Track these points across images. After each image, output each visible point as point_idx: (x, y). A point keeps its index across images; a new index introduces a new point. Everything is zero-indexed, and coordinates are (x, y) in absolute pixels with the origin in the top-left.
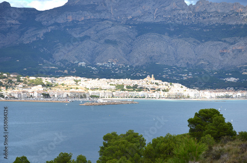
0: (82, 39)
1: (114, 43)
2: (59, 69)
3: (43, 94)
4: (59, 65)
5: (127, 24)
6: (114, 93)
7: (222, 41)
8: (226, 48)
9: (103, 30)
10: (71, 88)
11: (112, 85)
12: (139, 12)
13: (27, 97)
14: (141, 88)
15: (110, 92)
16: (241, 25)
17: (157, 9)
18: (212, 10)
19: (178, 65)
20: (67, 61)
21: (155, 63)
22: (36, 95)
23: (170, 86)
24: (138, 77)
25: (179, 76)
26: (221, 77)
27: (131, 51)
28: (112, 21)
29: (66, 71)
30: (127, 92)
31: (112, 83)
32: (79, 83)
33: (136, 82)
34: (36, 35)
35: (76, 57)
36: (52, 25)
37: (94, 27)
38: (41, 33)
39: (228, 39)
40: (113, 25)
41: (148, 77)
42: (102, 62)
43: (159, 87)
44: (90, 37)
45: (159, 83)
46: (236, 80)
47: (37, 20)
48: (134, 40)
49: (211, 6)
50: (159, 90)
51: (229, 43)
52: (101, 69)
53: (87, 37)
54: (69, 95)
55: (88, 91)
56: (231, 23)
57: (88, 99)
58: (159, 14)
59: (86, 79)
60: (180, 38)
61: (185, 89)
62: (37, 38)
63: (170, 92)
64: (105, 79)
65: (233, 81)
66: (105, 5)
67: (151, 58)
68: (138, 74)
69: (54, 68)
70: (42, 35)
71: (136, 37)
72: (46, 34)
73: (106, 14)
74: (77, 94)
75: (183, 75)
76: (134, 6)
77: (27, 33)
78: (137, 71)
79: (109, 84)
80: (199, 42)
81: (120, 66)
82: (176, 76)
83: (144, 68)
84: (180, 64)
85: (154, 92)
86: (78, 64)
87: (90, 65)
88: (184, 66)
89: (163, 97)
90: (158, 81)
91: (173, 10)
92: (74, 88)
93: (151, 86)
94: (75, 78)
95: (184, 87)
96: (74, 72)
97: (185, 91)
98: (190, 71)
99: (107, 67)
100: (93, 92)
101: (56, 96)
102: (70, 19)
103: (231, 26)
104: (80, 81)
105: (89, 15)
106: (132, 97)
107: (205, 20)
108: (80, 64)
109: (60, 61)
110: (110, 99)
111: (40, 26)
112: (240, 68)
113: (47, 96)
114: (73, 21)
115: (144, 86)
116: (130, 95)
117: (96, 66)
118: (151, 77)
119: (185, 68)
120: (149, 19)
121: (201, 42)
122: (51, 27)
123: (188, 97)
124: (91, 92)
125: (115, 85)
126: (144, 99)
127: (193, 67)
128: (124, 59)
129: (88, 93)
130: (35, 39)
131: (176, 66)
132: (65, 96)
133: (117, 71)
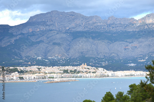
0: (39, 43)
1: (59, 44)
2: (25, 62)
3: (19, 77)
4: (25, 59)
5: (66, 32)
6: (63, 75)
7: (125, 41)
8: (127, 46)
9: (51, 36)
10: (36, 73)
11: (61, 70)
12: (73, 25)
13: (10, 80)
14: (79, 71)
15: (60, 74)
16: (136, 31)
17: (84, 23)
18: (118, 23)
19: (99, 57)
20: (30, 56)
21: (84, 56)
22: (15, 78)
23: (97, 70)
24: (74, 65)
25: (100, 64)
26: (125, 64)
27: (69, 49)
28: (57, 31)
29: (29, 63)
30: (70, 74)
31: (61, 69)
32: (40, 69)
33: (75, 68)
34: (9, 41)
35: (35, 54)
36: (19, 35)
37: (46, 35)
38: (13, 40)
39: (128, 40)
40: (57, 33)
41: (83, 65)
42: (52, 57)
43: (90, 70)
44: (43, 41)
45: (90, 68)
46: (135, 65)
47: (10, 32)
48: (71, 42)
49: (117, 20)
50: (90, 72)
51: (129, 42)
52: (51, 61)
53: (41, 41)
54: (35, 77)
55: (47, 74)
56: (129, 30)
57: (47, 79)
58: (86, 26)
59: (45, 67)
60: (99, 40)
61: (105, 71)
62: (10, 43)
63: (97, 73)
64: (56, 67)
65: (133, 65)
66: (52, 21)
67: (82, 53)
68: (74, 63)
69: (22, 61)
70: (13, 41)
71: (72, 40)
72: (16, 41)
73: (53, 27)
74: (40, 77)
75: (102, 63)
76: (70, 21)
77: (4, 40)
78: (74, 62)
79: (59, 69)
80: (111, 42)
81: (63, 59)
82: (98, 64)
83: (78, 59)
84: (100, 56)
85: (87, 73)
86: (36, 58)
87: (44, 59)
88: (102, 57)
89: (93, 76)
90: (89, 67)
91: (94, 23)
92: (38, 73)
93: (85, 70)
94: (38, 67)
95: (105, 70)
96: (34, 63)
97: (106, 72)
98: (106, 60)
99: (55, 59)
100: (50, 75)
101: (27, 78)
102: (31, 30)
103: (129, 32)
104: (41, 68)
105: (43, 28)
106: (74, 77)
107: (113, 29)
108: (38, 58)
109: (25, 57)
110: (61, 79)
111: (12, 35)
112: (137, 58)
113: (22, 78)
114: (32, 32)
115: (80, 70)
116: (72, 76)
117: (48, 59)
118: (84, 64)
119: (103, 59)
120: (80, 29)
121: (112, 42)
122: (19, 36)
123: (108, 76)
124: (49, 75)
125: (62, 70)
126: (81, 78)
127: (108, 58)
128: (65, 54)
129: (47, 75)
130: (9, 44)
131: (97, 58)
132: (33, 78)
133: (61, 62)
